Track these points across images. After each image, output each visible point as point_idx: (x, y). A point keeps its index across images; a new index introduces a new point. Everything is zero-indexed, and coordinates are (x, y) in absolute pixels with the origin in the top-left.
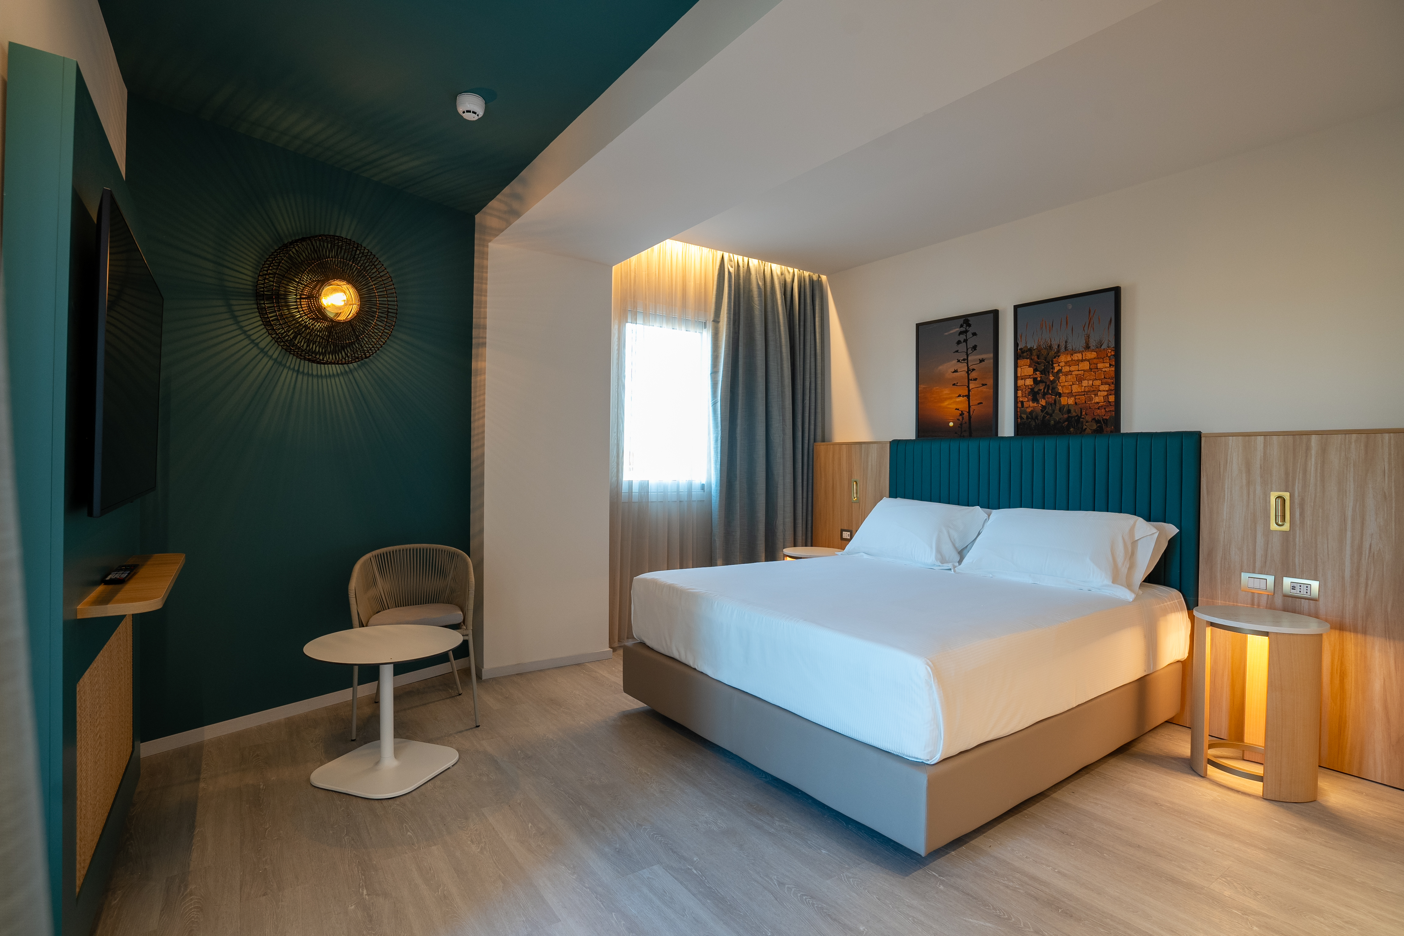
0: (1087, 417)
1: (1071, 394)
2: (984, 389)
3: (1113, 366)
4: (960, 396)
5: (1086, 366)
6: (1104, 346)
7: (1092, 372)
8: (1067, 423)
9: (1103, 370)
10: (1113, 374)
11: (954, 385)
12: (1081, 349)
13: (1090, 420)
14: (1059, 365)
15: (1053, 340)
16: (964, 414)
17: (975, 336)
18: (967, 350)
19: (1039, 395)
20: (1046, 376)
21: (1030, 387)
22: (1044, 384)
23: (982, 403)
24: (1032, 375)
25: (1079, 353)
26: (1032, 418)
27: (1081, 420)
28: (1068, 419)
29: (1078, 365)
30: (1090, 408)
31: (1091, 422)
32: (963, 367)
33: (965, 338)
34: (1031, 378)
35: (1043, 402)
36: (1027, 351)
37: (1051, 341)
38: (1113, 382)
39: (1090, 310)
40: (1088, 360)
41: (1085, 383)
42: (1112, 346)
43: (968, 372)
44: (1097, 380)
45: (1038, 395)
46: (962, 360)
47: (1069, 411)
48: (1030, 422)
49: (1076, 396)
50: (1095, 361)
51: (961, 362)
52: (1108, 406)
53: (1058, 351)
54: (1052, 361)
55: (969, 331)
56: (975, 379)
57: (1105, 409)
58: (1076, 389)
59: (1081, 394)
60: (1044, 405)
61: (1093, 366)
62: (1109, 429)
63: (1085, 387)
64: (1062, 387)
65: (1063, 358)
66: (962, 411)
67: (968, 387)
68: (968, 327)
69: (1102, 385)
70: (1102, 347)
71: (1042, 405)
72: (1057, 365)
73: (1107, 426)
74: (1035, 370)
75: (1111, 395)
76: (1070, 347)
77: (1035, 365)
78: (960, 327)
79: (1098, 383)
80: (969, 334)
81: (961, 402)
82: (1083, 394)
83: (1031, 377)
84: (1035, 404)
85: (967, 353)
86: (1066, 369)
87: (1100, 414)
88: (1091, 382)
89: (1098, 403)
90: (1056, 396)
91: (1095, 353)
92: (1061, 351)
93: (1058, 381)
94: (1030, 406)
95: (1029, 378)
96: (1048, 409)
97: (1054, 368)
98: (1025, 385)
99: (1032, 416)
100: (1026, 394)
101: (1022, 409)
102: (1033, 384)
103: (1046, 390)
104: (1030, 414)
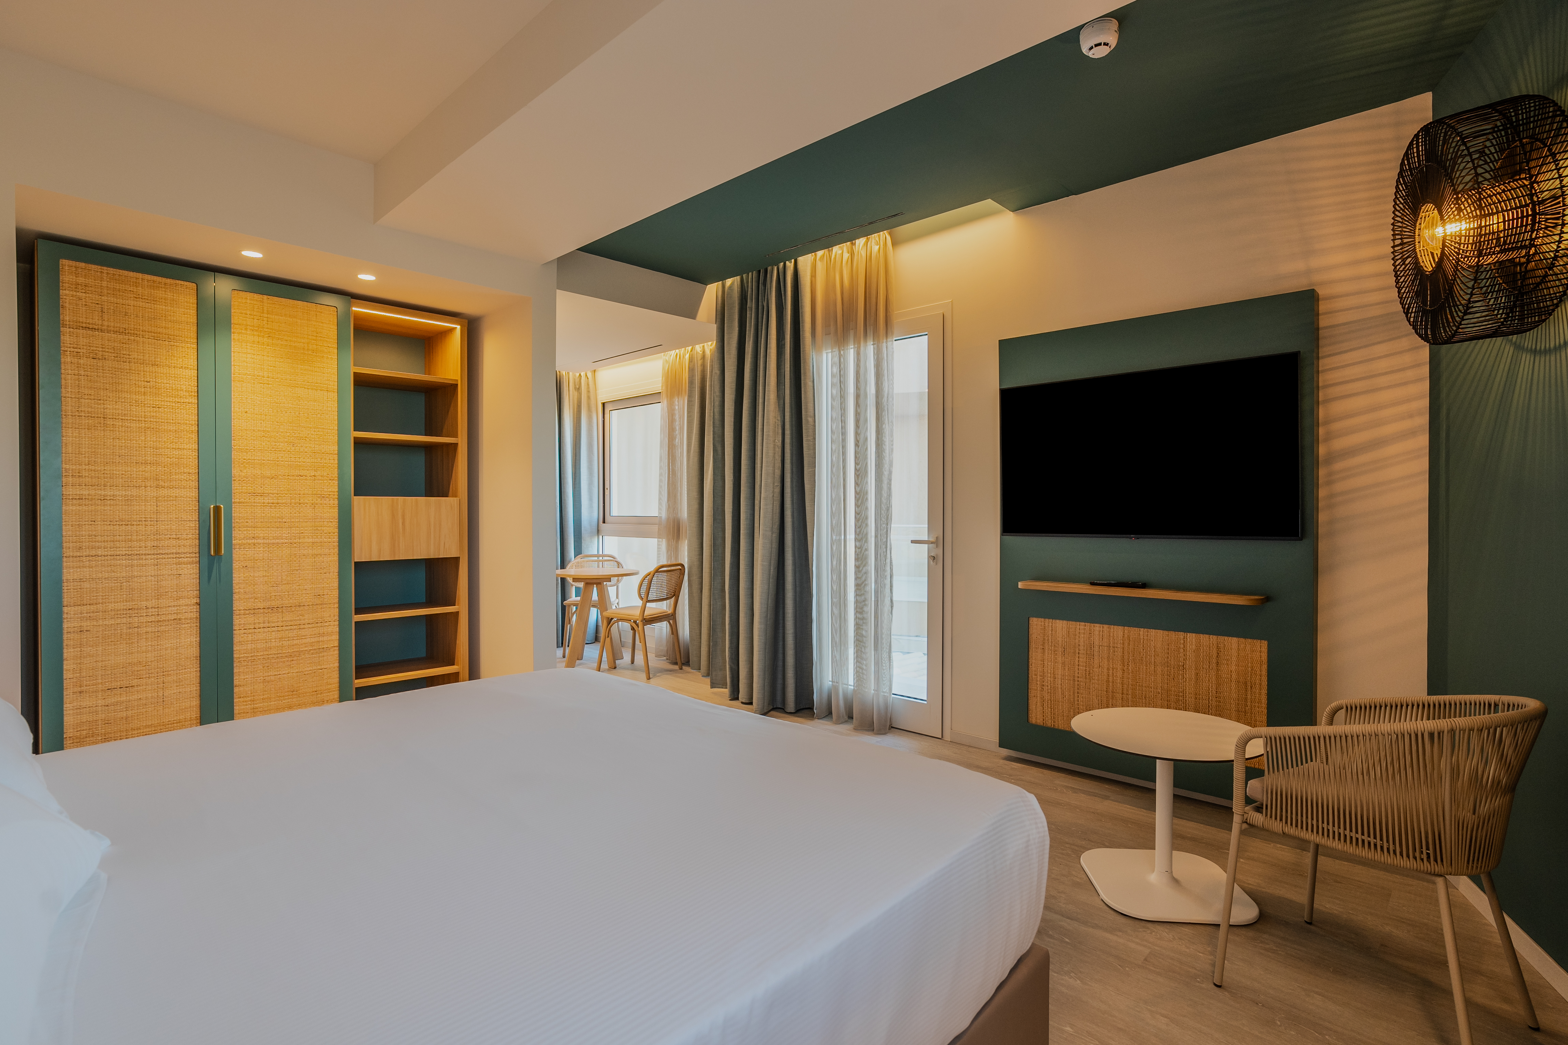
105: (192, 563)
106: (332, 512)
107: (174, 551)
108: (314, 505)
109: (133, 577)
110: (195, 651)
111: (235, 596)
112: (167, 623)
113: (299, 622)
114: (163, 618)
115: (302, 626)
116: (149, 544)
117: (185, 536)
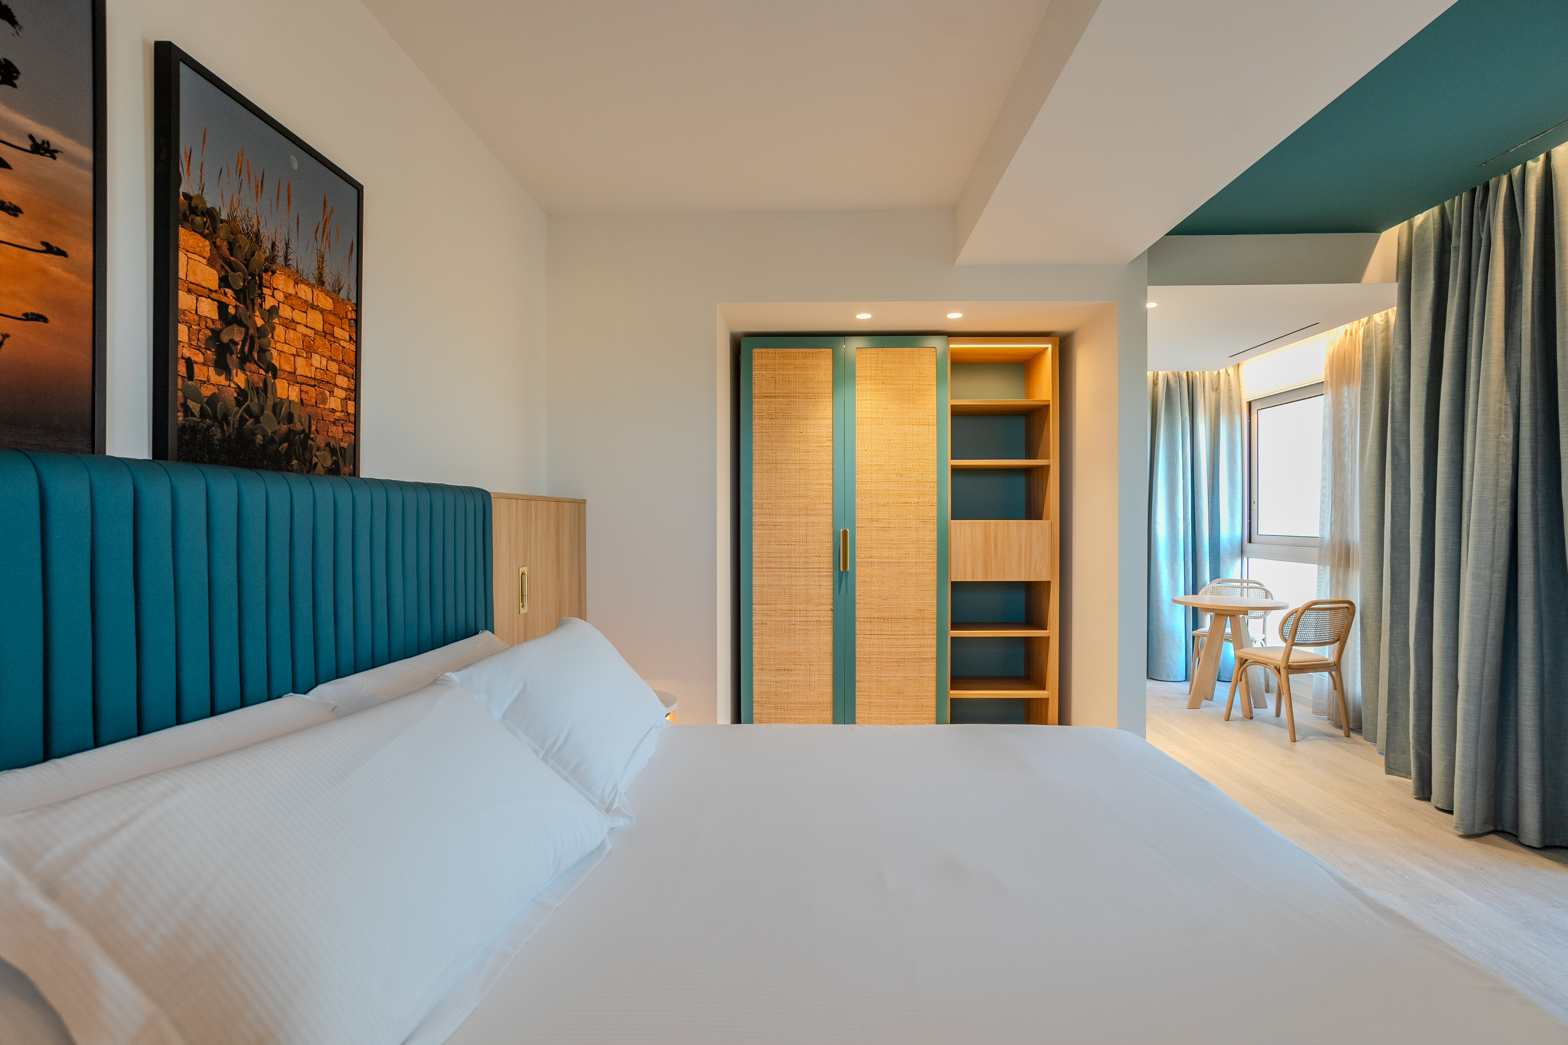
0: (318, 437)
1: (293, 378)
2: (54, 265)
3: (354, 341)
5: (316, 320)
6: (343, 295)
7: (326, 340)
8: (285, 445)
9: (342, 343)
10: (353, 358)
12: (312, 279)
13: (323, 444)
14: (273, 296)
15: (262, 223)
19: (231, 355)
20: (247, 309)
21: (210, 324)
22: (243, 329)
23: (43, 319)
24: (216, 292)
25: (308, 284)
26: (215, 418)
27: (310, 442)
28: (289, 437)
29: (306, 313)
30: (323, 419)
31: (324, 450)
34: (213, 300)
35: (240, 379)
36: (204, 215)
37: (258, 223)
38: (353, 375)
39: (325, 201)
40: (322, 311)
41: (316, 360)
42: (354, 301)
44: (333, 360)
45: (228, 356)
47: (290, 418)
48: (209, 427)
49: (302, 384)
50: (331, 318)
52: (346, 421)
53: (272, 259)
54: (261, 278)
57: (343, 426)
58: (301, 366)
59: (309, 382)
60: (243, 388)
61: (328, 328)
62: (348, 467)
63: (316, 368)
64: (279, 352)
65: (281, 282)
69: (339, 374)
71: (239, 387)
72: (270, 292)
73: (345, 462)
74: (224, 282)
75: (350, 399)
76: (292, 259)
77: (222, 267)
79: (333, 367)
82: (313, 383)
83: (214, 295)
84: (222, 380)
86: (285, 311)
87: (336, 436)
88: (324, 361)
89: (333, 411)
90: (267, 372)
91: (331, 301)
92: (278, 260)
93: (270, 336)
94: (208, 381)
95: (209, 298)
96: (251, 401)
97: (264, 297)
98: (196, 311)
99: (214, 409)
100: (198, 340)
101: (190, 383)
102: (217, 318)
103: (246, 349)
104: (207, 403)
105: (827, 576)
106: (931, 535)
107: (817, 566)
108: (917, 529)
109: (792, 585)
110: (828, 648)
111: (857, 606)
112: (812, 623)
113: (903, 633)
114: (810, 619)
115: (907, 637)
116: (802, 560)
117: (823, 555)
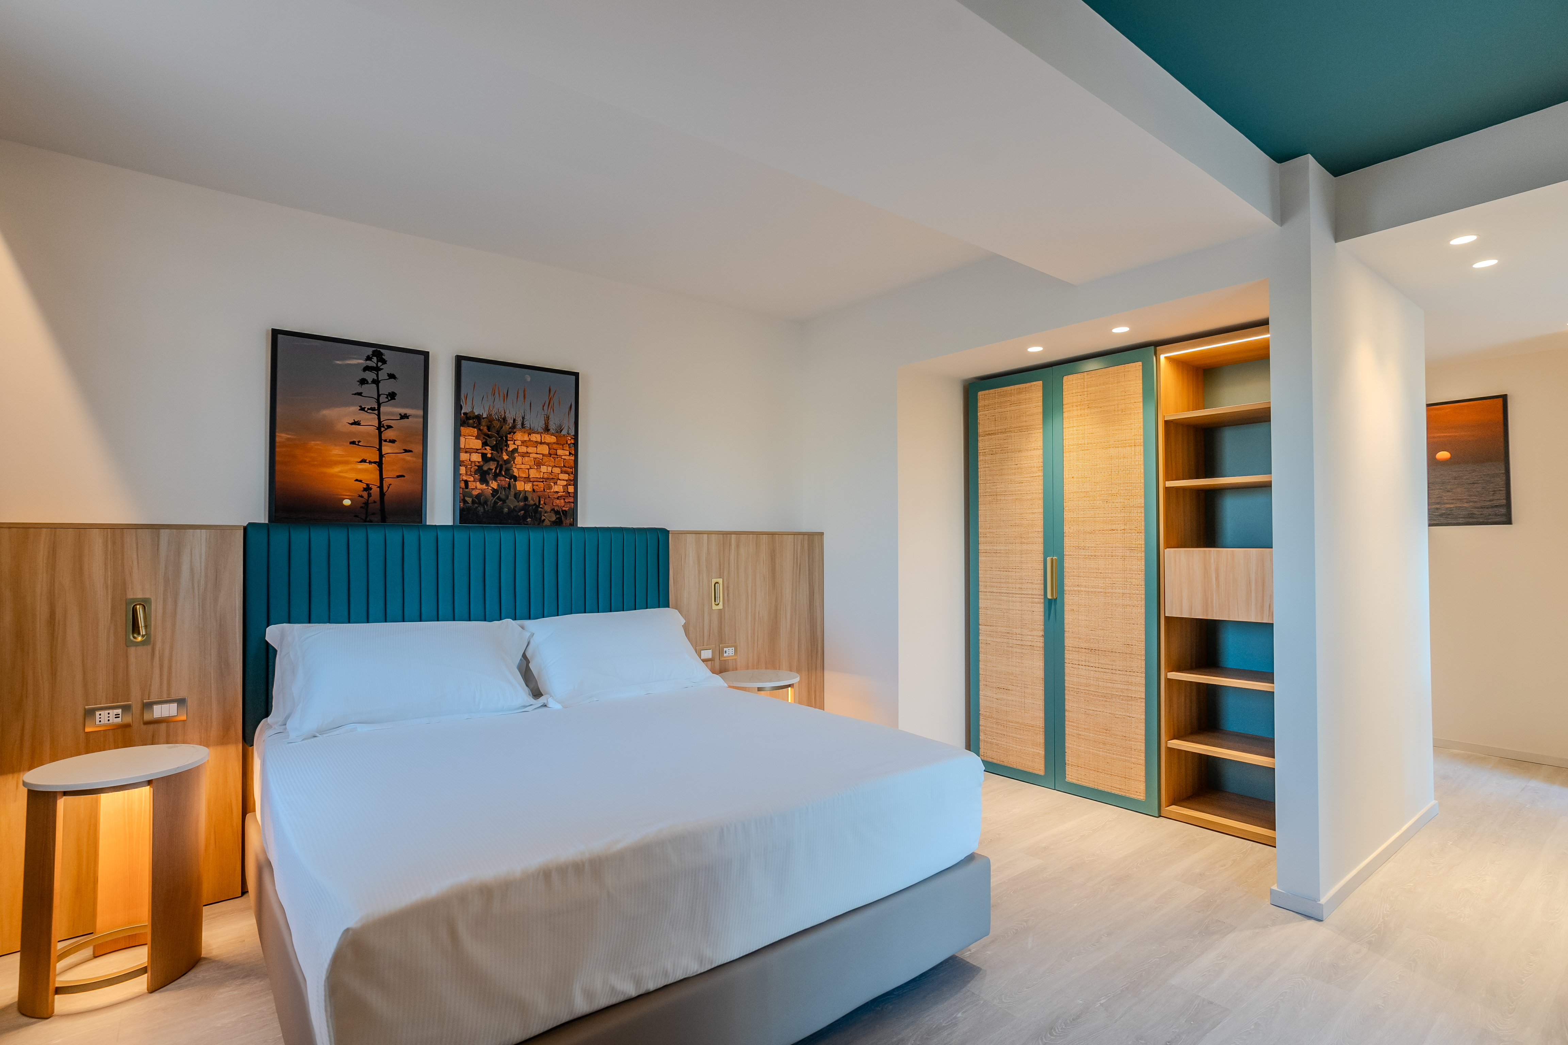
0: (546, 507)
2: (407, 456)
3: (573, 455)
4: (363, 461)
5: (545, 449)
6: (564, 432)
7: (551, 458)
8: (523, 512)
9: (563, 457)
10: (572, 464)
11: (353, 443)
12: (540, 430)
13: (549, 510)
14: (514, 444)
15: (507, 412)
16: (371, 489)
17: (393, 380)
18: (379, 396)
19: (489, 475)
20: (498, 453)
21: (477, 464)
22: (496, 463)
23: (403, 476)
24: (480, 449)
25: (538, 433)
26: (480, 503)
28: (525, 508)
29: (537, 447)
30: (549, 497)
31: (550, 512)
32: (370, 420)
33: (376, 378)
35: (494, 485)
36: (473, 418)
37: (505, 413)
38: (572, 472)
39: (550, 388)
40: (548, 444)
41: (544, 469)
42: (572, 434)
43: (379, 428)
44: (556, 467)
45: (487, 476)
46: (368, 409)
47: (526, 499)
48: (477, 508)
49: (533, 482)
50: (555, 446)
51: (366, 412)
52: (567, 497)
53: (514, 426)
54: (506, 437)
55: (382, 369)
56: (393, 441)
57: (564, 499)
58: (533, 474)
59: (539, 480)
60: (496, 488)
61: (552, 451)
62: (568, 522)
63: (544, 473)
64: (519, 469)
65: (520, 436)
66: (367, 485)
67: (380, 450)
68: (380, 364)
69: (562, 473)
70: (563, 433)
71: (494, 488)
72: (512, 442)
73: (566, 519)
74: (485, 444)
75: (570, 485)
76: (527, 424)
77: (484, 438)
78: (366, 360)
79: (557, 470)
80: (383, 375)
81: (366, 470)
82: (542, 480)
83: (479, 451)
84: (484, 487)
85: (378, 400)
86: (522, 449)
87: (559, 505)
88: (550, 469)
89: (557, 492)
90: (510, 479)
91: (555, 438)
92: (518, 427)
93: (513, 462)
94: (476, 488)
95: (477, 452)
96: (501, 493)
97: (509, 446)
98: (470, 460)
99: (479, 500)
100: (471, 471)
101: (466, 490)
102: (481, 460)
103: (498, 471)
104: (475, 498)
105: (1039, 603)
106: (1137, 565)
107: (1030, 593)
108: (1124, 558)
109: (1009, 609)
110: (1040, 673)
111: (1066, 635)
112: (1026, 647)
113: (1110, 667)
114: (1024, 643)
115: (1114, 672)
116: (1018, 586)
117: (1036, 582)
